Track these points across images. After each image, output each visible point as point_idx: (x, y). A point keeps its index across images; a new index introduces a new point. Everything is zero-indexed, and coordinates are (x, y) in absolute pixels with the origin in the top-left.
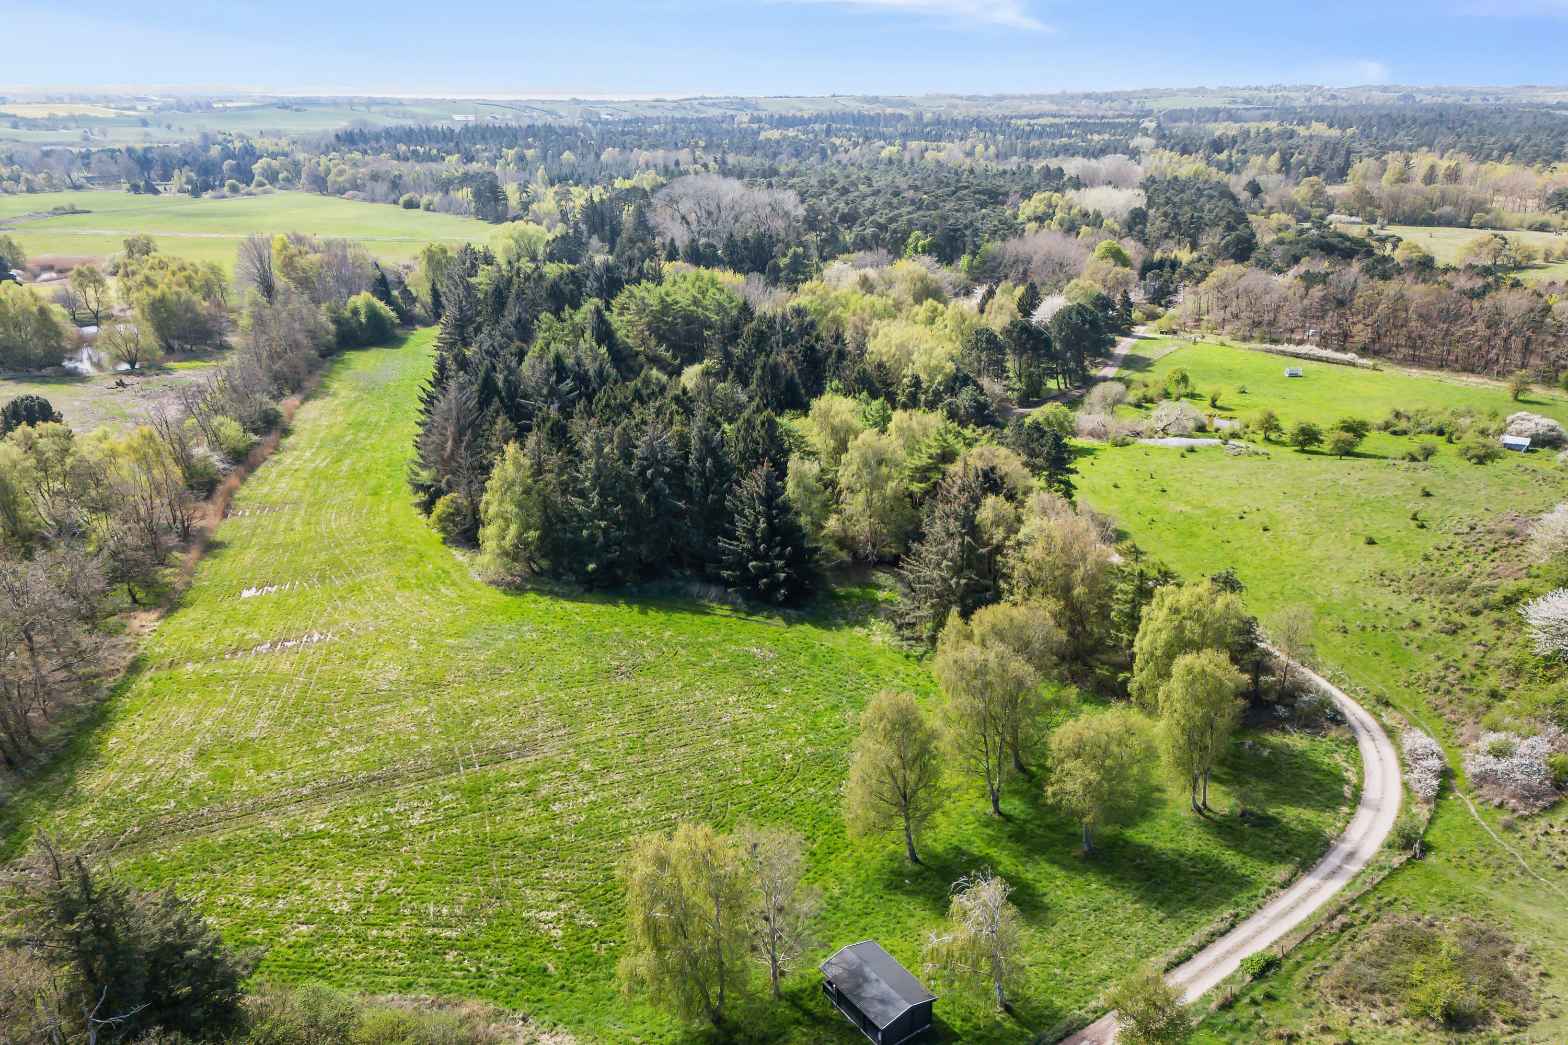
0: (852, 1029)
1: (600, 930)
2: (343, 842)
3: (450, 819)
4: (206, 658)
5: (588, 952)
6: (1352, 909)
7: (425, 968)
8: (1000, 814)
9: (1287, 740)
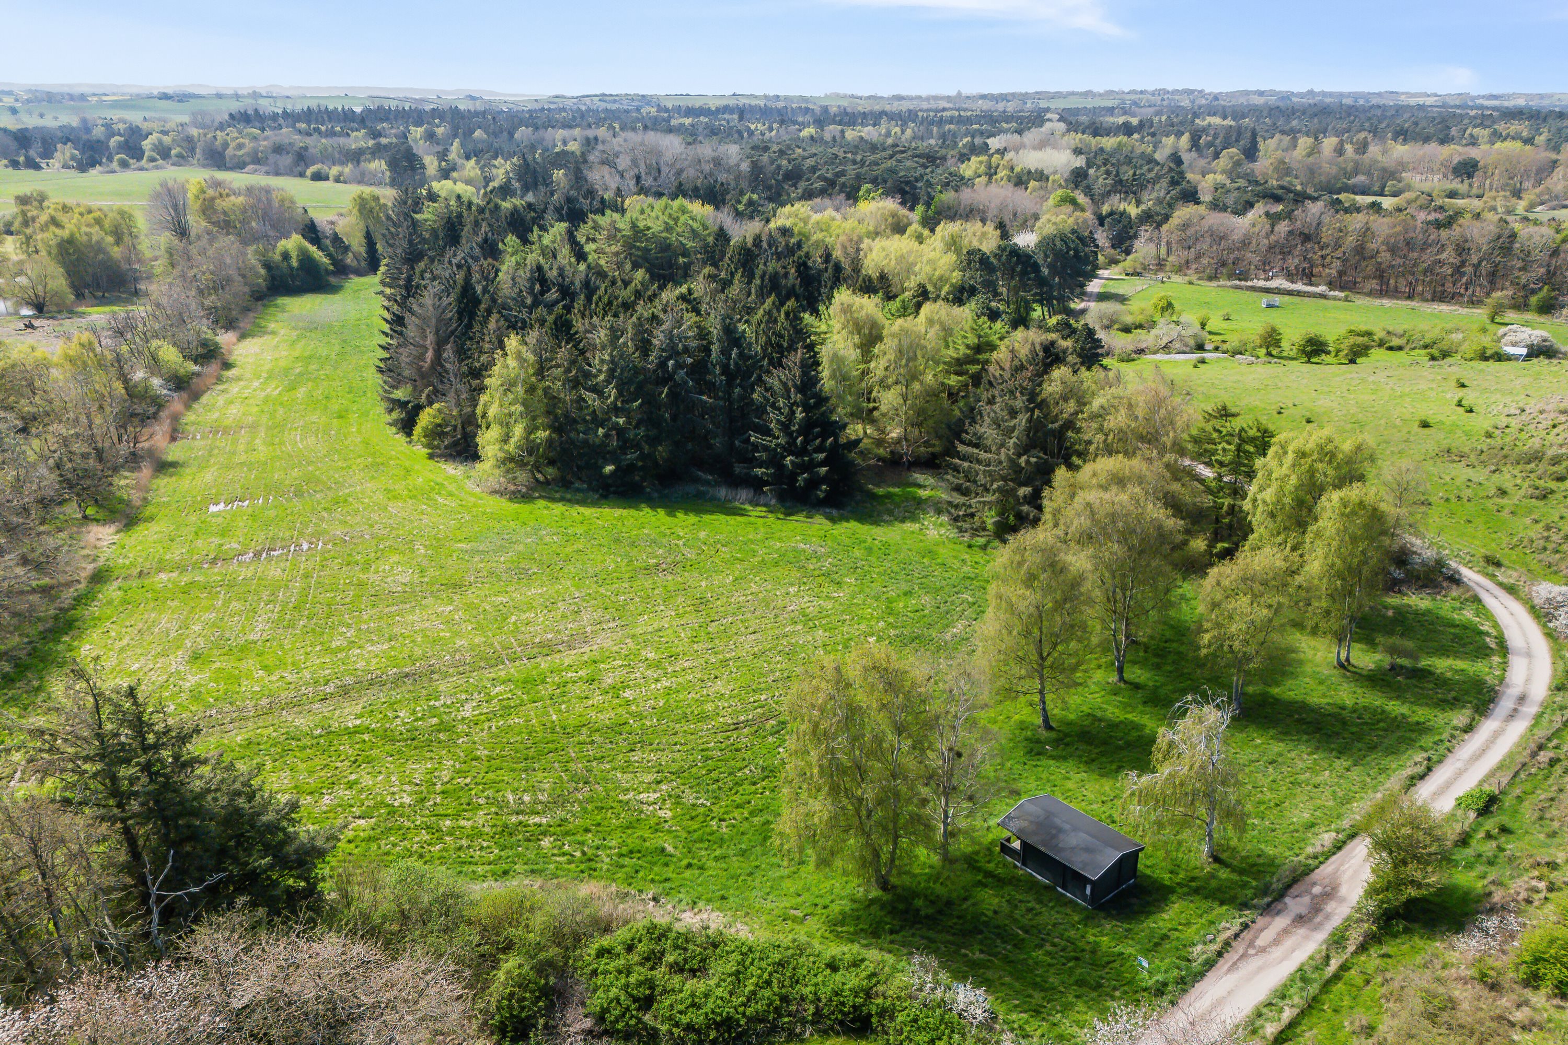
0: (1046, 887)
1: (715, 808)
2: (388, 737)
3: (507, 710)
4: (181, 568)
5: (708, 830)
6: (1550, 745)
7: (519, 855)
8: (1125, 682)
9: (1406, 600)
